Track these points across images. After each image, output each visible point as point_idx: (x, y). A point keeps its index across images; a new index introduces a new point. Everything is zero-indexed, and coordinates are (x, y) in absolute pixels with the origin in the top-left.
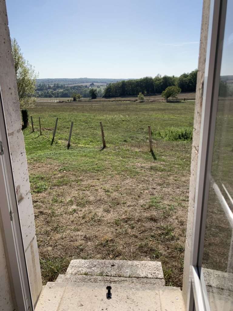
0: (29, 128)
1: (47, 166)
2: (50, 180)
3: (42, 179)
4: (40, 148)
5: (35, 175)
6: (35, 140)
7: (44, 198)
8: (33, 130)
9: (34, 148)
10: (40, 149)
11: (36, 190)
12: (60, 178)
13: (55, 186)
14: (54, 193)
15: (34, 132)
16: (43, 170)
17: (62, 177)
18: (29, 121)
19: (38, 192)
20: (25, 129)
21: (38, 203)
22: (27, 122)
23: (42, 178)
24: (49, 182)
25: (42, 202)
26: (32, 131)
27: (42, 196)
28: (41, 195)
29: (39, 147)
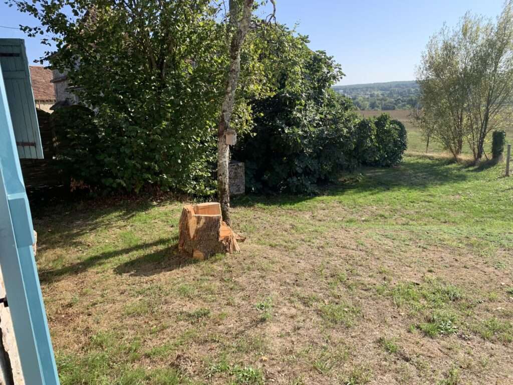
0: (500, 167)
1: (486, 269)
2: (469, 312)
3: (454, 300)
4: (503, 214)
5: (445, 284)
6: (501, 194)
7: (429, 357)
8: (507, 172)
9: (491, 211)
10: (503, 217)
11: (425, 326)
12: (501, 316)
13: (475, 333)
14: (461, 355)
15: (508, 176)
16: (471, 276)
17: (507, 315)
18: (503, 153)
19: (427, 334)
20: (492, 168)
21: (408, 364)
22: (501, 154)
23: (456, 299)
24: (468, 315)
25: (420, 367)
26: (504, 173)
27: (429, 350)
28: (429, 345)
29: (504, 211)
